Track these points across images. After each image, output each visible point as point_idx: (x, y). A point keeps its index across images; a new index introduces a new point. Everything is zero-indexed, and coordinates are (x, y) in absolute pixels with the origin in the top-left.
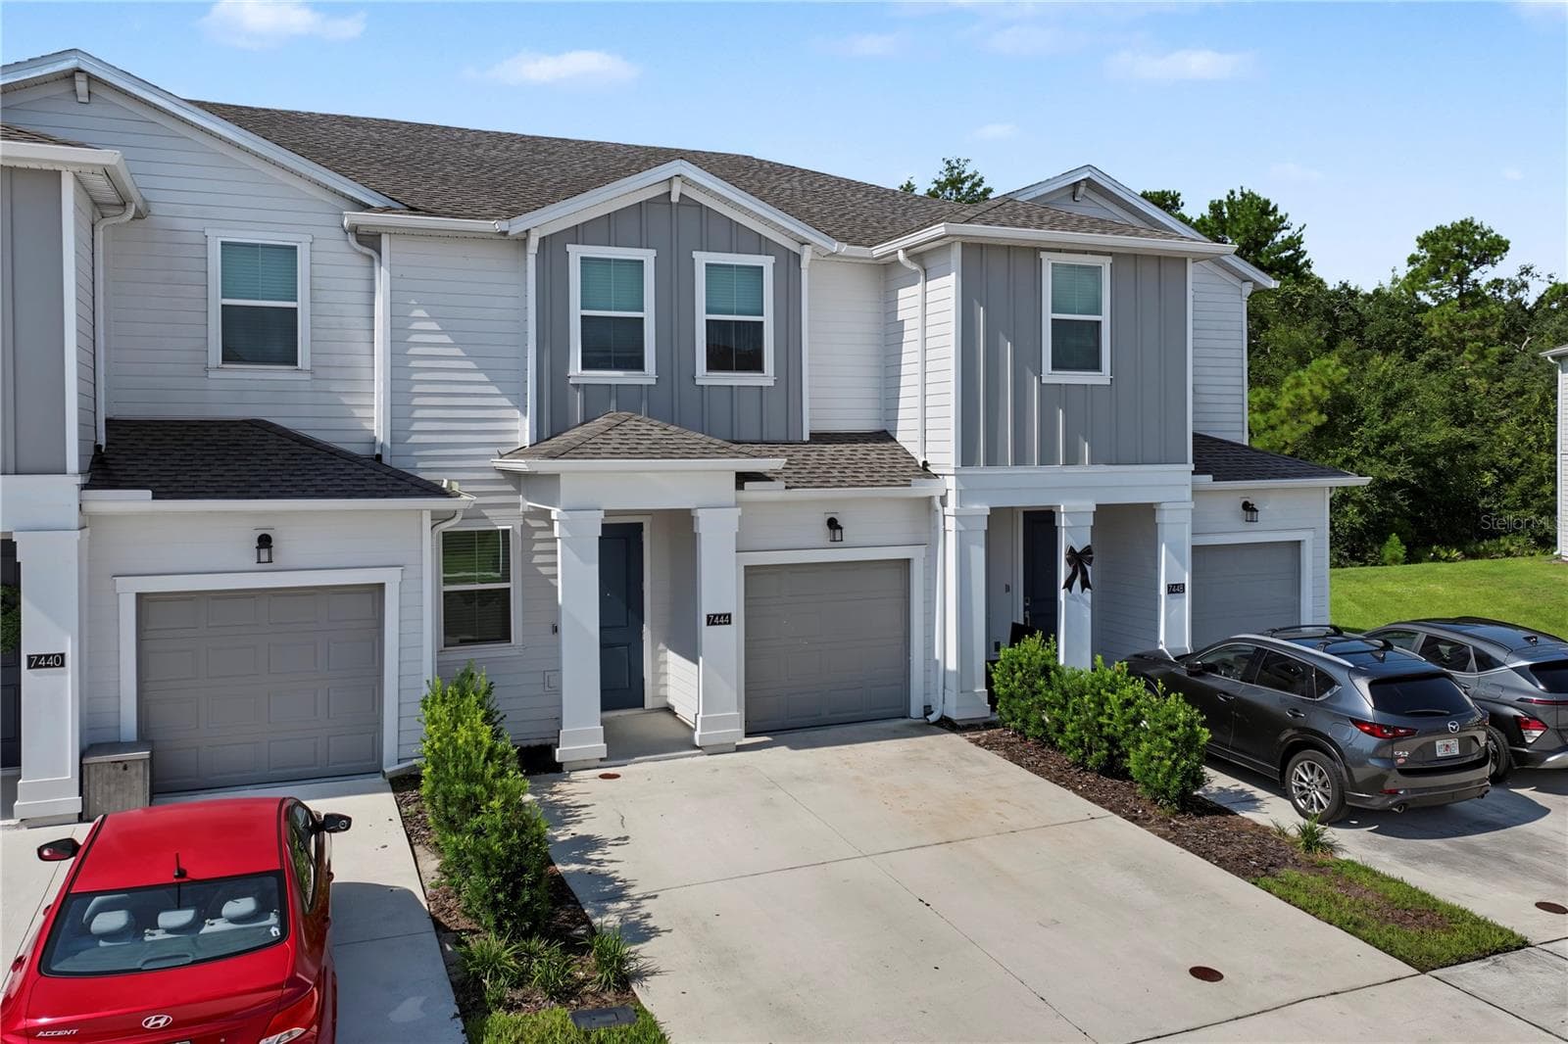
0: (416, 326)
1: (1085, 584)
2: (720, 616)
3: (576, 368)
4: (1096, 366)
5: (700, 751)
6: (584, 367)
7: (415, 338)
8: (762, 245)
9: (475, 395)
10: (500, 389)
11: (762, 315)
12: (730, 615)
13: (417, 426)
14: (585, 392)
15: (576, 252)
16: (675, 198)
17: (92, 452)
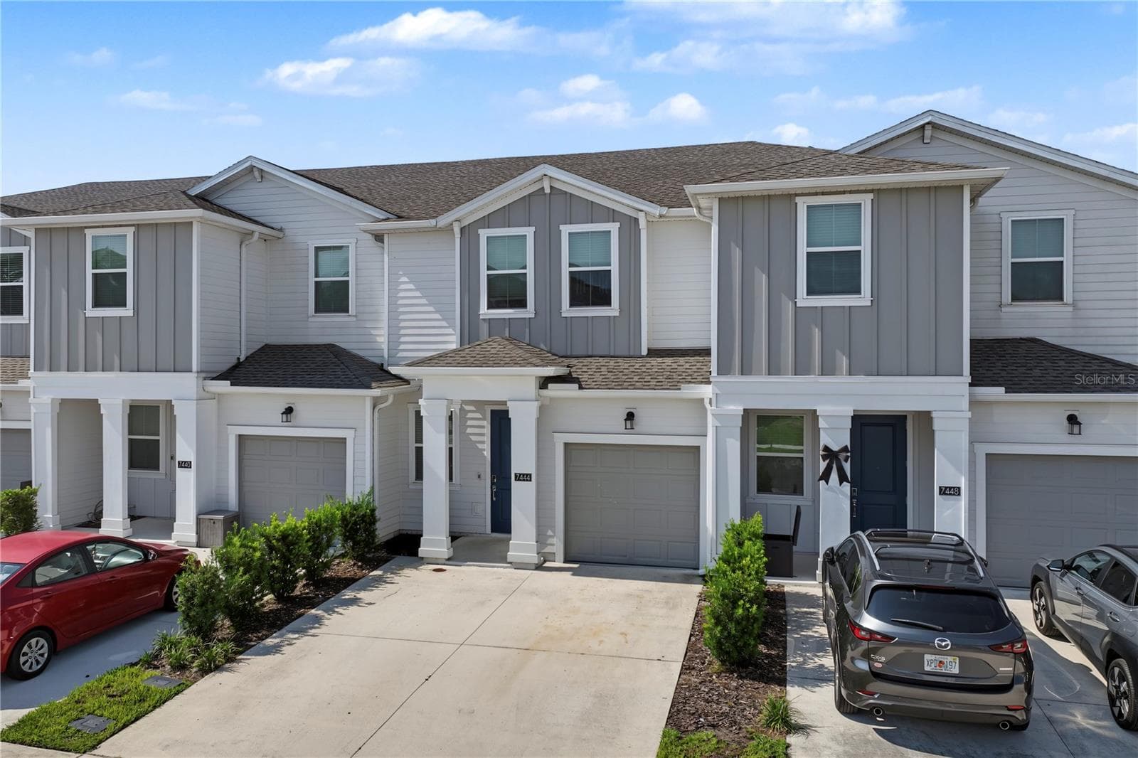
0: (403, 287)
1: (842, 478)
2: (524, 475)
3: (484, 310)
4: (857, 290)
5: (509, 565)
6: (488, 308)
7: (401, 294)
8: (612, 215)
9: (434, 327)
10: (448, 323)
11: (610, 265)
12: (530, 475)
13: (402, 347)
14: (489, 323)
15: (484, 234)
16: (547, 190)
17: (234, 361)
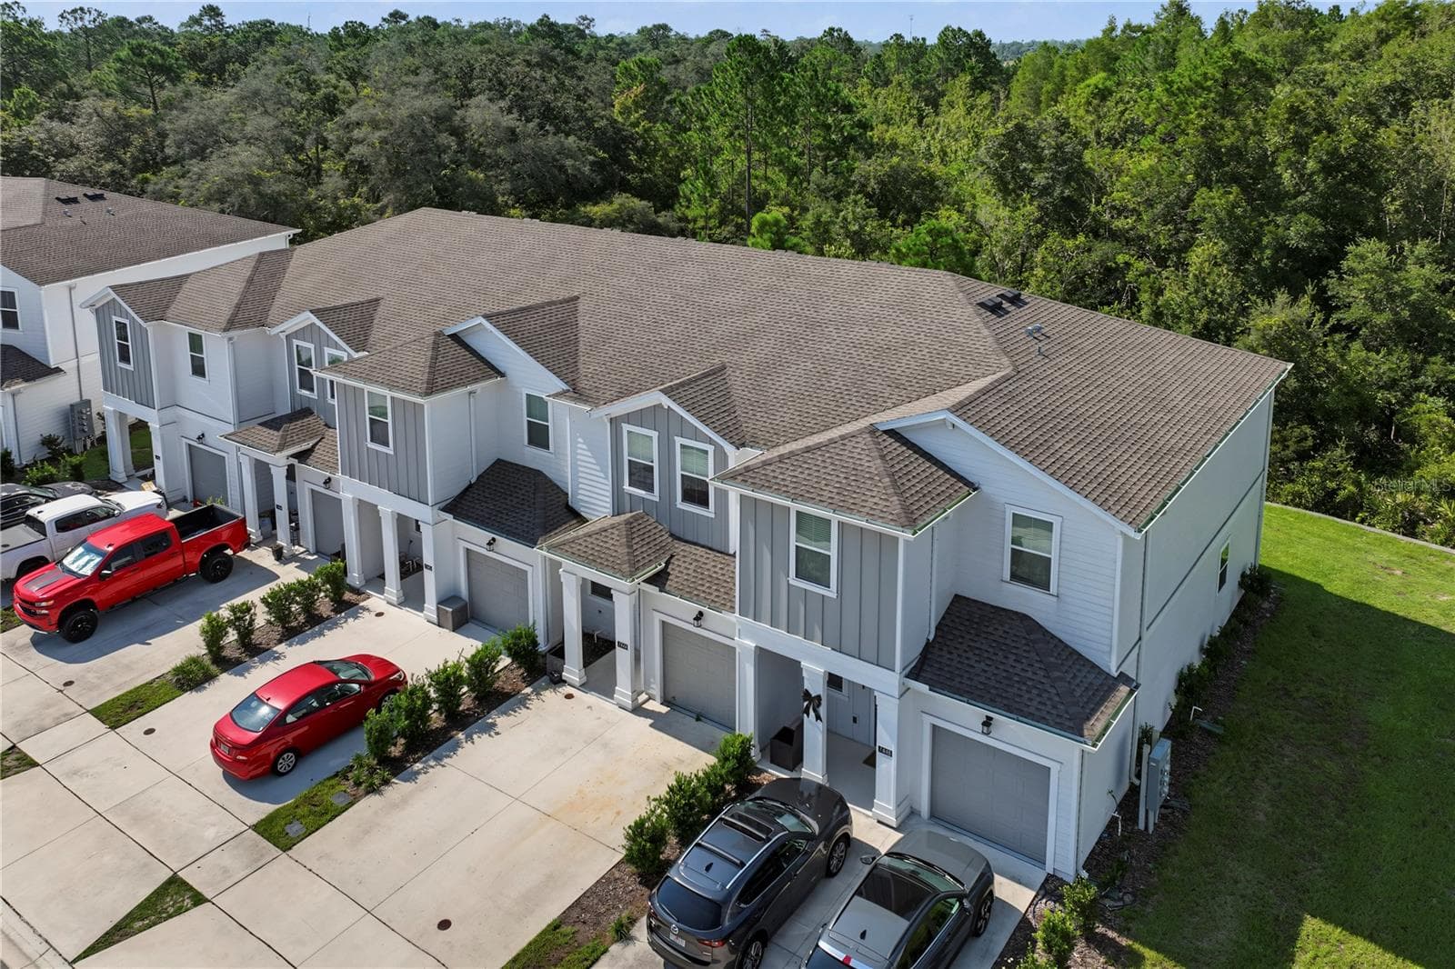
0: (579, 445)
1: (817, 717)
2: (624, 643)
3: (626, 485)
5: (614, 702)
6: (629, 485)
7: (579, 451)
9: (600, 483)
11: (708, 478)
12: (627, 645)
13: (580, 491)
14: (630, 496)
15: (626, 427)
16: (665, 407)
17: (467, 484)
